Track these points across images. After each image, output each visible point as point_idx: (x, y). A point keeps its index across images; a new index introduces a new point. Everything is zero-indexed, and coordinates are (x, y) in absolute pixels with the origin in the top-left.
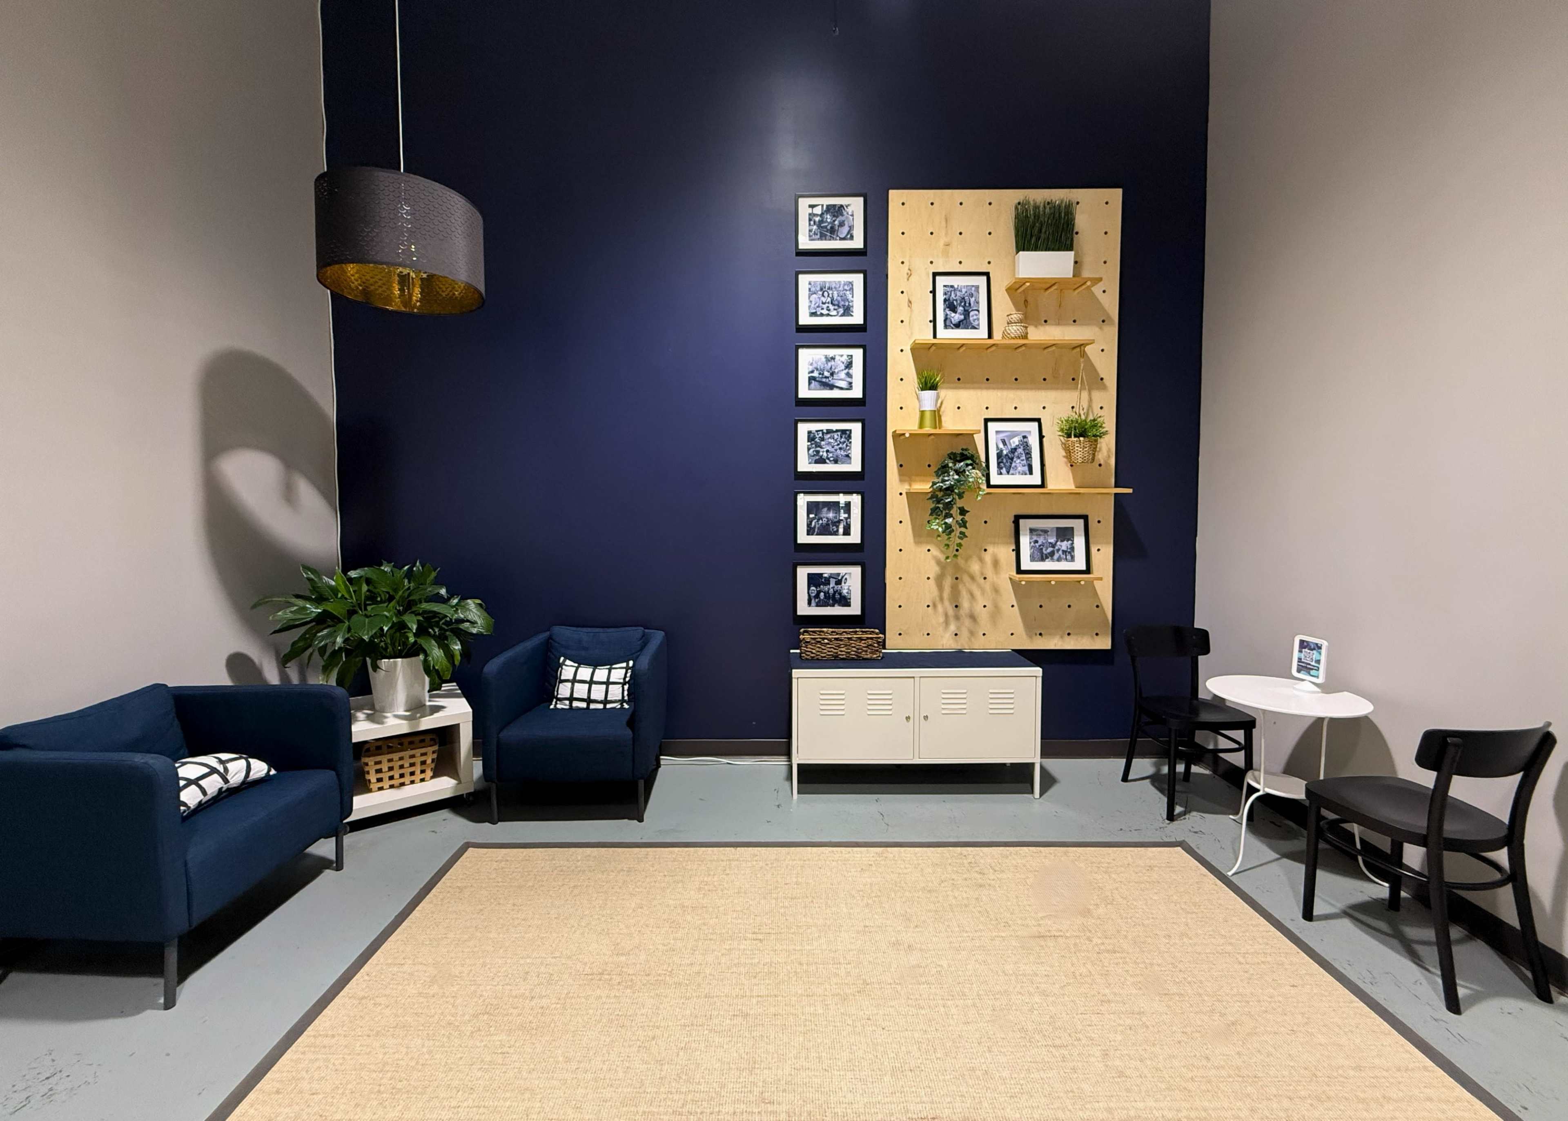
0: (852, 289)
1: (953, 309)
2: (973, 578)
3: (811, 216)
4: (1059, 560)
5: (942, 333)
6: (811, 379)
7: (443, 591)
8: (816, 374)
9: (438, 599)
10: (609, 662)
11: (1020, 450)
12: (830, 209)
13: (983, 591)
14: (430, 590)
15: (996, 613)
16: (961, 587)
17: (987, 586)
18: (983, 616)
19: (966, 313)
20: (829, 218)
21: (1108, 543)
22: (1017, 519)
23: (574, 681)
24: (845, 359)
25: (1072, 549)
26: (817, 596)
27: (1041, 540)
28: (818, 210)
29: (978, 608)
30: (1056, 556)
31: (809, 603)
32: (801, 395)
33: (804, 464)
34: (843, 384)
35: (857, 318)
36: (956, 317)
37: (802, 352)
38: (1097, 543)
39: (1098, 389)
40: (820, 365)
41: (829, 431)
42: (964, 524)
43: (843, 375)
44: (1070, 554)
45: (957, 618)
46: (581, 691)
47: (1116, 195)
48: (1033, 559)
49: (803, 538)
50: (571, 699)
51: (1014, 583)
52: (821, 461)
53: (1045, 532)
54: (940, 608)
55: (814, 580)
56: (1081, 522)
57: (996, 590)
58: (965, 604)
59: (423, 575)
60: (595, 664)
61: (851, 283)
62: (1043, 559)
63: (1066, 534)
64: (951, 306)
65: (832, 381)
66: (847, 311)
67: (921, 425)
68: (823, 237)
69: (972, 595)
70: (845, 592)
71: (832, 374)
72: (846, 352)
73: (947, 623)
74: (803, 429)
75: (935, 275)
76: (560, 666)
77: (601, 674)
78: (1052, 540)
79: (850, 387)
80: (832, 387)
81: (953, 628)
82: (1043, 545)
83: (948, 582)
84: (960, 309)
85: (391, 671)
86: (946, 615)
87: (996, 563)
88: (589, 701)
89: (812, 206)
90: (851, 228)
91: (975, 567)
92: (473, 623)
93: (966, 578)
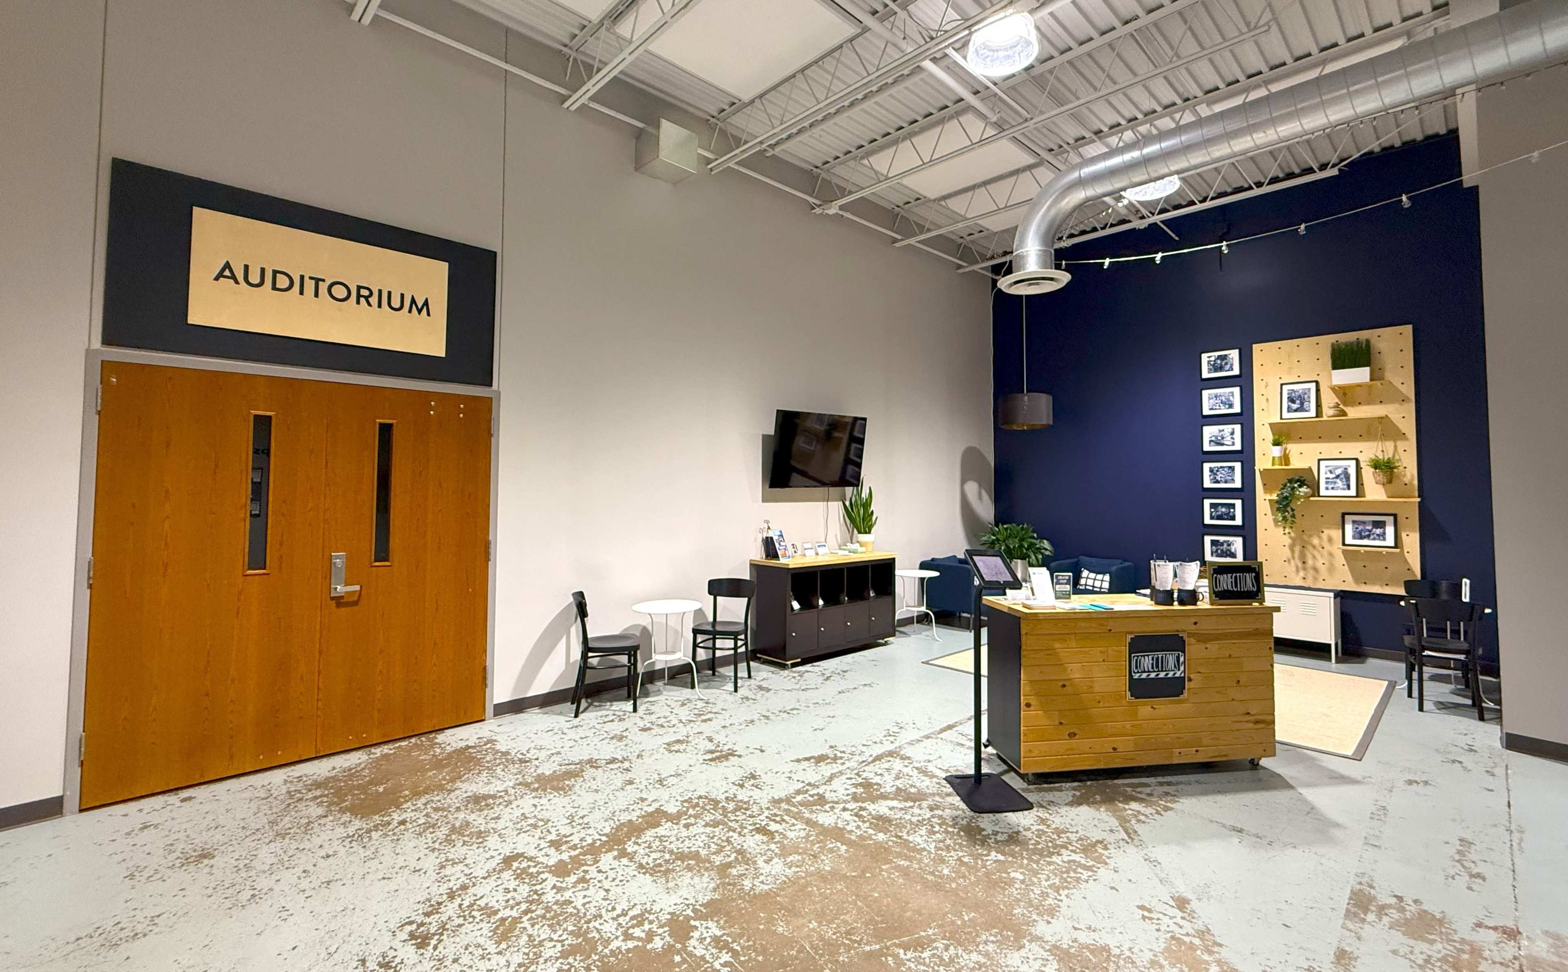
0: (1233, 396)
1: (1293, 402)
2: (1314, 547)
3: (1209, 362)
4: (1374, 539)
5: (1286, 415)
6: (1211, 441)
7: (1035, 535)
8: (1213, 439)
9: (1033, 538)
10: (1104, 573)
11: (1342, 476)
12: (1219, 357)
13: (1322, 556)
14: (1031, 534)
15: (1331, 569)
16: (1307, 552)
17: (1325, 552)
18: (1323, 569)
19: (1302, 404)
20: (1219, 362)
21: (1415, 531)
22: (1344, 515)
23: (1087, 578)
24: (1230, 430)
25: (1384, 533)
26: (1216, 551)
27: (1361, 528)
28: (1213, 359)
29: (1319, 564)
30: (1372, 537)
31: (1212, 555)
32: (1205, 449)
33: (1207, 484)
34: (1230, 443)
35: (1237, 409)
36: (1295, 406)
37: (1205, 428)
38: (1405, 531)
39: (1401, 439)
40: (1216, 434)
41: (1221, 467)
42: (1293, 516)
43: (1229, 438)
44: (1383, 536)
45: (1304, 569)
46: (1090, 582)
47: (1407, 330)
48: (1354, 538)
49: (1207, 521)
50: (1086, 585)
51: (1344, 552)
52: (1217, 482)
53: (1364, 523)
54: (1292, 562)
55: (1214, 543)
56: (1392, 518)
57: (1331, 554)
58: (1310, 562)
59: (1028, 529)
60: (1098, 573)
61: (1232, 393)
62: (1362, 538)
63: (1381, 525)
64: (1291, 400)
65: (1222, 442)
66: (1231, 406)
67: (1273, 464)
68: (1216, 371)
69: (1314, 557)
70: (1233, 550)
71: (1223, 438)
72: (1230, 427)
73: (1297, 570)
74: (1207, 466)
75: (1282, 385)
76: (1081, 572)
77: (1100, 577)
78: (1369, 528)
79: (1233, 444)
80: (1223, 444)
81: (1302, 574)
82: (1362, 530)
83: (1297, 549)
84: (1298, 402)
85: (1017, 563)
86: (1297, 568)
87: (1330, 540)
88: (1093, 587)
89: (1209, 357)
90: (1232, 365)
91: (1315, 541)
92: (1046, 549)
93: (1310, 547)
